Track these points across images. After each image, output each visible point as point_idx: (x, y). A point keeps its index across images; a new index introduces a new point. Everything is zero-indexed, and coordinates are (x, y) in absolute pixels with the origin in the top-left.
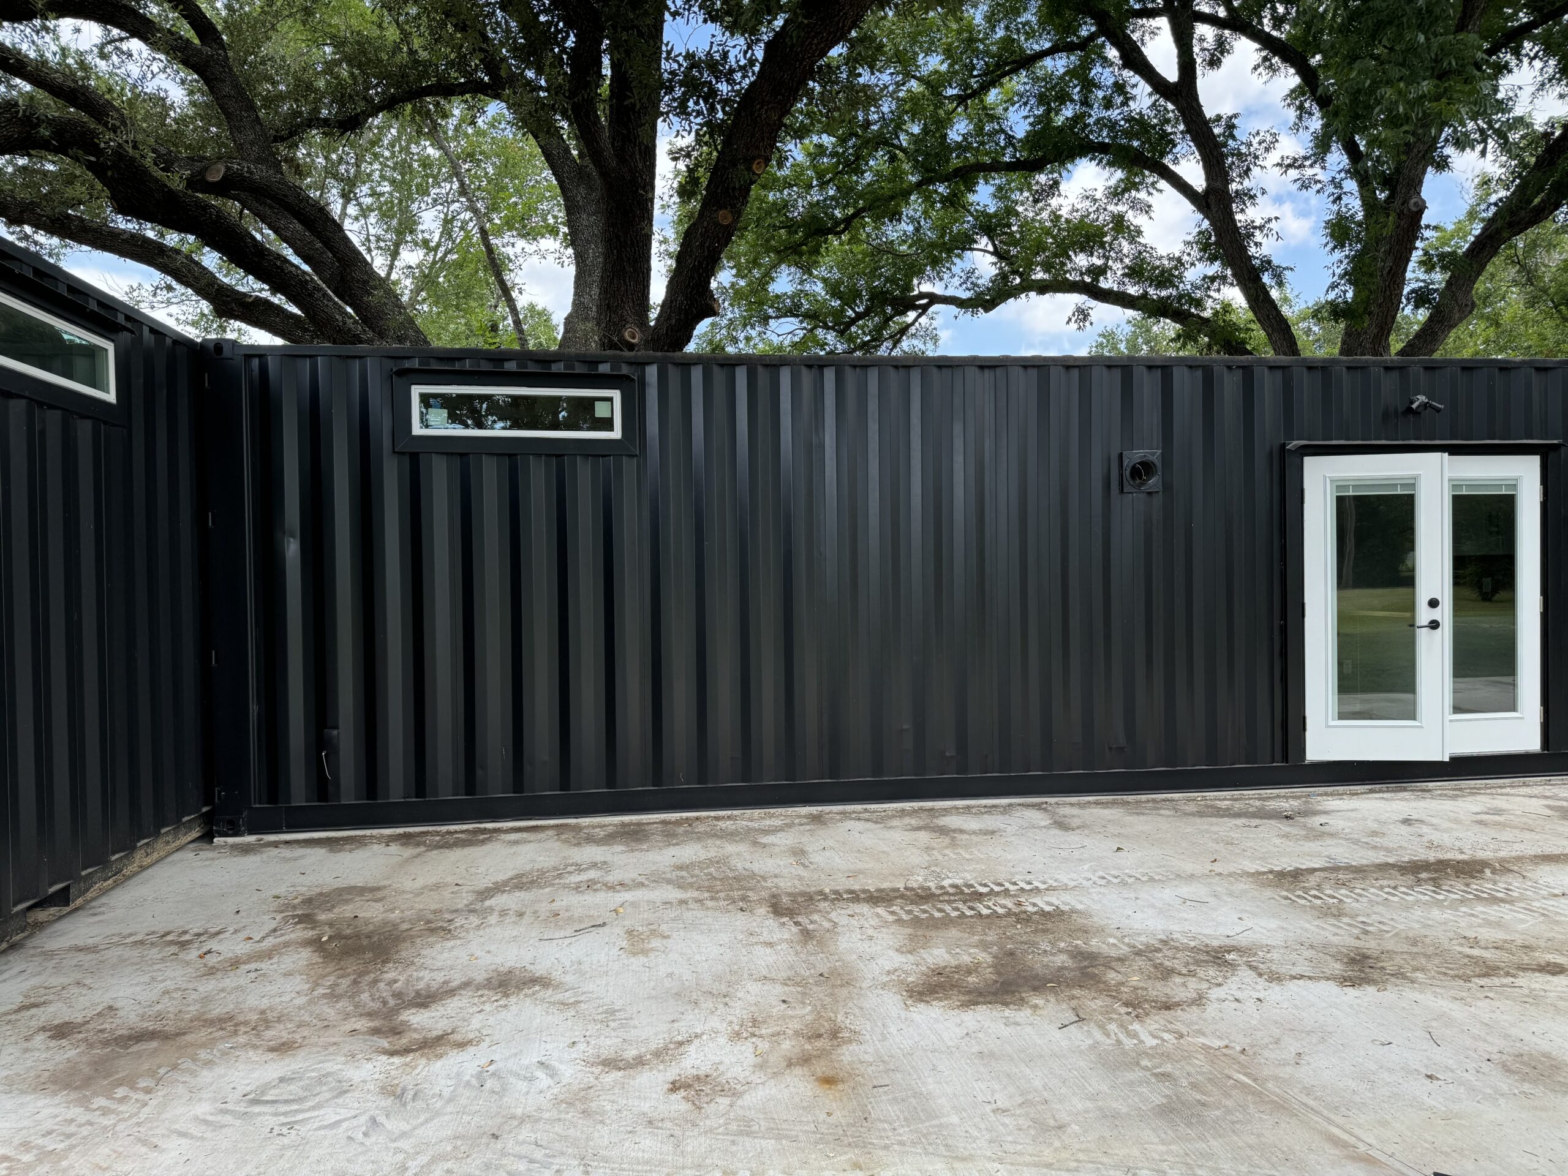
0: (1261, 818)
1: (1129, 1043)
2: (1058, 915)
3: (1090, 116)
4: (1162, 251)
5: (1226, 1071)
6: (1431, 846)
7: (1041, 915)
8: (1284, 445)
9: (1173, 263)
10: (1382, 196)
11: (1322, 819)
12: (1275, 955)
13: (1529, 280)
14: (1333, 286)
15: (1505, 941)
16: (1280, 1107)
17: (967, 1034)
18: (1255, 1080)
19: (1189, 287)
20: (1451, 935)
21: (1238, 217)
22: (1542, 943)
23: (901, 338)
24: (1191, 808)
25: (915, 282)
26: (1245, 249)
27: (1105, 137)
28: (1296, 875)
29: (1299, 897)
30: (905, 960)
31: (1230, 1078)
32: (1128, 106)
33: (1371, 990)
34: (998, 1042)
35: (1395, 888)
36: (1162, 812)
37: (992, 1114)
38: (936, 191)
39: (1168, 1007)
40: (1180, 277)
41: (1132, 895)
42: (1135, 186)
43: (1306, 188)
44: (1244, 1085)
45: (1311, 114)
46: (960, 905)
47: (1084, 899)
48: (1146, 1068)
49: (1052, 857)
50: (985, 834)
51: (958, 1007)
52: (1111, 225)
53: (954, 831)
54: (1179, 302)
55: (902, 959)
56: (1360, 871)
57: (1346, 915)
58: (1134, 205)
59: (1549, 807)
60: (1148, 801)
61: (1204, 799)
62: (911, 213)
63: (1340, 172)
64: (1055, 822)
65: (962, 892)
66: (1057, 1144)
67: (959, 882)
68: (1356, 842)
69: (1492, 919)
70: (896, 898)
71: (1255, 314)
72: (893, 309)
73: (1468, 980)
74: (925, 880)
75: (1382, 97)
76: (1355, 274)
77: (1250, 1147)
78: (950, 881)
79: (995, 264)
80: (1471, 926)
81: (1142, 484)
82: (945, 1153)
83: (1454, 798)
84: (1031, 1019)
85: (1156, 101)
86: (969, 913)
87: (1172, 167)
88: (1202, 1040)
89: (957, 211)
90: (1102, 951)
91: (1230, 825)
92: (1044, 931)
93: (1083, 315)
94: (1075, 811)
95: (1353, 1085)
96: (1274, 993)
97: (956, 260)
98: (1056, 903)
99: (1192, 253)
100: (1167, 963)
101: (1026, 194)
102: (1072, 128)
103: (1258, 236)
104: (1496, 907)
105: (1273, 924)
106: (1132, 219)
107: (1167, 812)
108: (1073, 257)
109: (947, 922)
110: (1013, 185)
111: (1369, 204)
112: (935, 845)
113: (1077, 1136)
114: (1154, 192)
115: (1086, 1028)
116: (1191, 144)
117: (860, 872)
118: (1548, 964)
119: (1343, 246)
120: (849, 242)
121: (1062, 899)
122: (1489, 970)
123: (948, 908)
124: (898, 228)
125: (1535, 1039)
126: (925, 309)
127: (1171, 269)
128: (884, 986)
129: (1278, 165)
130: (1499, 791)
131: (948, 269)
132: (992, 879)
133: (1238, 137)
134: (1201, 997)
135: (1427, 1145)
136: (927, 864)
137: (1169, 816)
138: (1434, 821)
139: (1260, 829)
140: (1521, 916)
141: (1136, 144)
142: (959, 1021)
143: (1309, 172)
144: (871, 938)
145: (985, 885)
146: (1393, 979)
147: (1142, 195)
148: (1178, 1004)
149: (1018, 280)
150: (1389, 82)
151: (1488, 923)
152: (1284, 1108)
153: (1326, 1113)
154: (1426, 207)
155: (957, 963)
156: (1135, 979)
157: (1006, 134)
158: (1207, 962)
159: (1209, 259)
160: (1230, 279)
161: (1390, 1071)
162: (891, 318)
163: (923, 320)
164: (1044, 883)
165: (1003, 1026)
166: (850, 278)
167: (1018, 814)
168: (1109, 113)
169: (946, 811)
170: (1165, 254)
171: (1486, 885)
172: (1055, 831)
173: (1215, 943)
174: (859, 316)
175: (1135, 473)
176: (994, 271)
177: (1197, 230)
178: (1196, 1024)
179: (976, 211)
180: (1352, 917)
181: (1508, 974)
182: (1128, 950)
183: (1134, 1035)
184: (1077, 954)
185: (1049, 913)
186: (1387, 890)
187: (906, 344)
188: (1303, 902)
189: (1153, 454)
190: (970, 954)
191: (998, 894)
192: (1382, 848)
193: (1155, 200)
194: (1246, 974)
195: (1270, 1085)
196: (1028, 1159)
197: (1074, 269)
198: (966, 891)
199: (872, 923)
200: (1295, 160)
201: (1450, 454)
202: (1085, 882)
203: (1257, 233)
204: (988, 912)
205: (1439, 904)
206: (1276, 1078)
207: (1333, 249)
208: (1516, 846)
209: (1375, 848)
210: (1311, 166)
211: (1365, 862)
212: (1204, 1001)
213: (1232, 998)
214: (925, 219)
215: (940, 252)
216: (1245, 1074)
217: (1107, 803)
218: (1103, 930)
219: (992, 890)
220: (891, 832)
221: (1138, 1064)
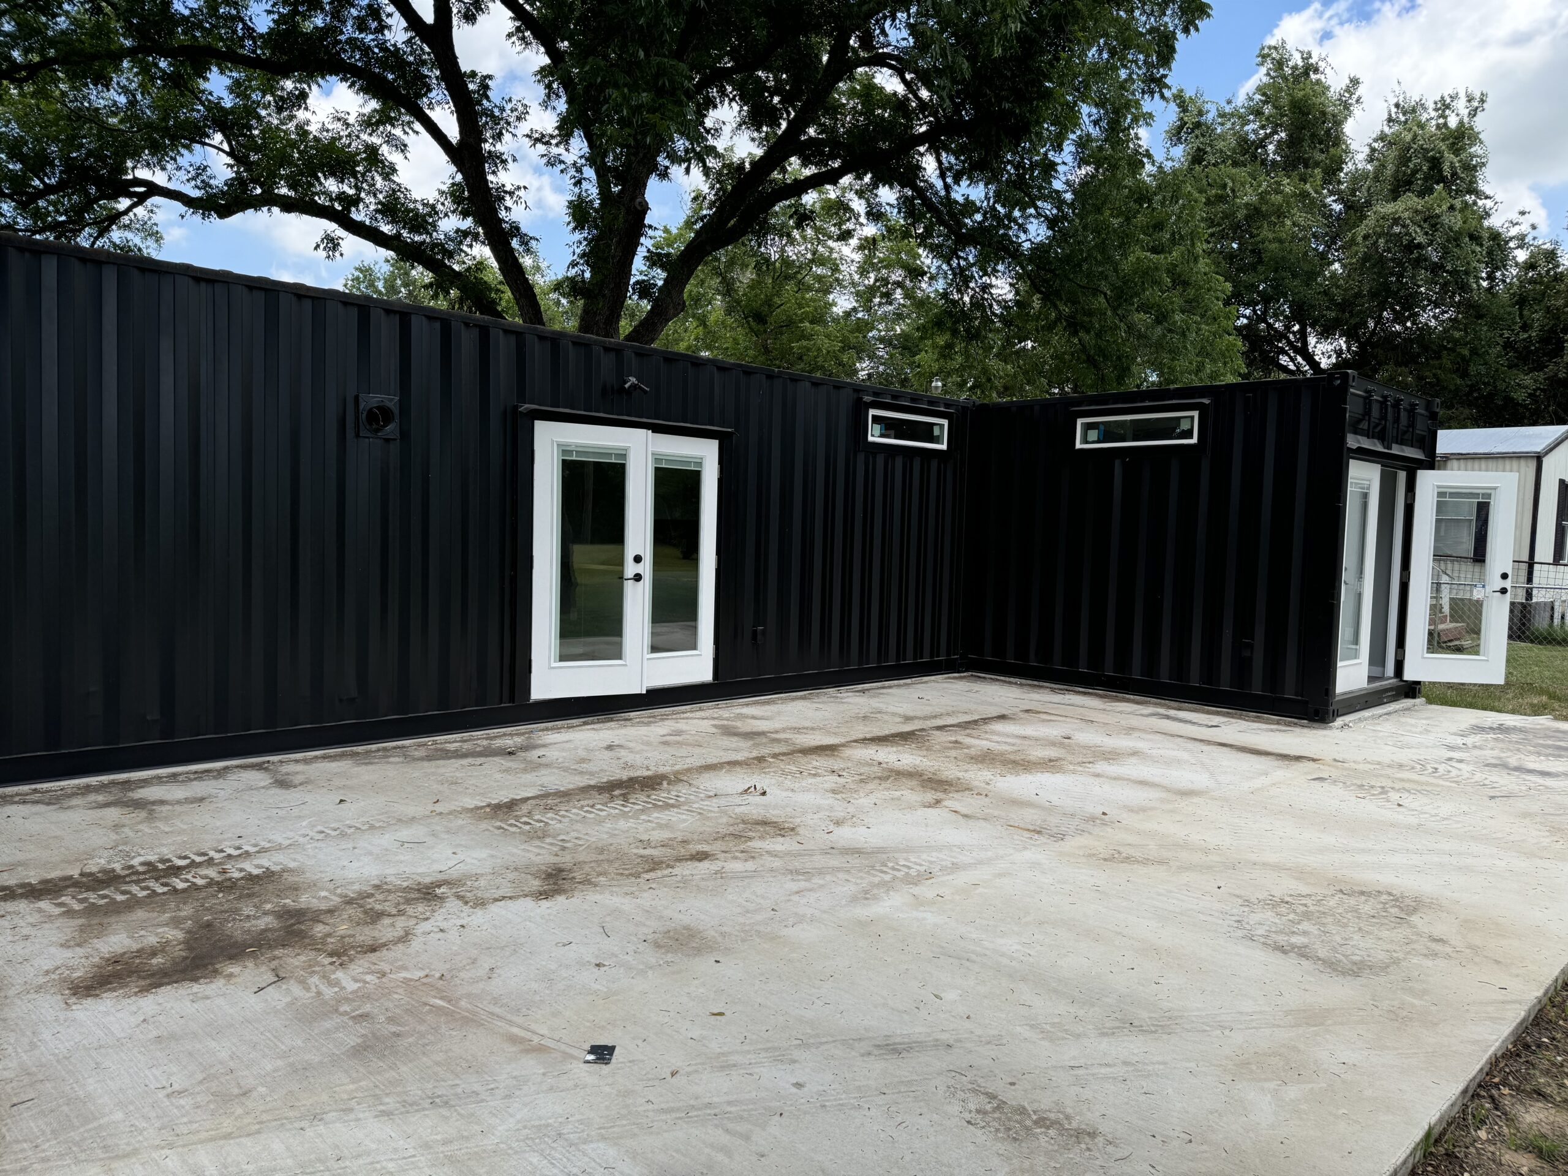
0: (486, 756)
1: (329, 992)
2: (269, 875)
3: (342, 33)
4: (417, 193)
5: (424, 999)
6: (626, 766)
7: (247, 879)
8: (516, 407)
9: (429, 209)
10: (616, 189)
11: (540, 752)
12: (482, 883)
13: (728, 291)
14: (573, 264)
15: (670, 839)
16: (469, 1021)
17: (145, 1020)
18: (449, 1002)
19: (442, 237)
20: (631, 840)
21: (490, 177)
22: (696, 837)
23: (110, 226)
24: (421, 753)
25: (129, 164)
26: (495, 212)
27: (356, 58)
28: (511, 806)
29: (511, 825)
30: (70, 955)
31: (426, 1004)
32: (383, 34)
33: (561, 899)
34: (182, 1021)
35: (593, 806)
36: (392, 759)
37: (165, 1100)
38: (156, 65)
39: (373, 949)
40: (434, 226)
41: (350, 846)
42: (391, 121)
43: (552, 165)
44: (439, 1008)
45: (558, 96)
46: (152, 884)
47: (298, 857)
48: (346, 1013)
49: (269, 817)
50: (192, 803)
51: (136, 994)
52: (364, 155)
53: (154, 803)
54: (432, 250)
55: (68, 953)
56: (565, 795)
57: (549, 836)
58: (390, 139)
59: (715, 726)
60: (378, 750)
61: (435, 743)
62: (124, 82)
63: (581, 157)
64: (276, 781)
65: (155, 869)
66: (239, 1111)
67: (152, 858)
68: (566, 770)
69: (663, 822)
70: (68, 887)
71: (504, 276)
72: (98, 189)
73: (637, 876)
74: (109, 862)
75: (610, 96)
76: (593, 255)
77: (438, 1064)
78: (141, 859)
79: (232, 166)
80: (647, 830)
81: (377, 430)
82: (102, 1156)
83: (648, 724)
84: (224, 989)
85: (412, 38)
86: (160, 890)
87: (428, 112)
88: (404, 974)
89: (182, 95)
90: (311, 906)
91: (456, 765)
92: (249, 896)
93: (331, 244)
94: (300, 767)
95: (534, 986)
96: (478, 917)
97: (183, 151)
98: (267, 865)
99: (446, 203)
100: (378, 907)
101: (269, 98)
102: (322, 39)
103: (509, 202)
104: (667, 812)
105: (483, 853)
106: (386, 154)
107: (397, 759)
108: (322, 180)
109: (134, 903)
110: (254, 83)
111: (604, 192)
112: (127, 822)
113: (263, 1097)
114: (410, 132)
115: (284, 987)
116: (446, 92)
117: (20, 864)
118: (698, 853)
119: (583, 228)
120: (33, 95)
121: (274, 860)
122: (655, 865)
123: (135, 889)
124: (105, 94)
125: (681, 916)
126: (141, 199)
127: (425, 215)
128: (39, 989)
129: (527, 136)
130: (682, 716)
131: (172, 158)
132: (194, 850)
133: (492, 98)
134: (407, 934)
135: (588, 1024)
136: (113, 844)
137: (398, 763)
138: (631, 745)
139: (485, 766)
140: (684, 817)
141: (390, 77)
142: (134, 1009)
143: (555, 151)
144: (26, 938)
145: (185, 857)
146: (580, 886)
147: (398, 132)
148: (384, 945)
149: (259, 191)
150: (616, 86)
151: (661, 826)
152: (473, 1020)
153: (509, 1017)
154: (648, 208)
155: (139, 946)
156: (343, 929)
157: (245, 24)
158: (418, 899)
159: (461, 213)
160: (482, 237)
161: (568, 967)
162: (96, 200)
163: (140, 211)
164: (255, 845)
165: (188, 1004)
166: (37, 140)
167: (235, 777)
168: (362, 36)
169: (145, 782)
170: (419, 199)
171: (661, 795)
172: (278, 791)
173: (427, 880)
174: (49, 189)
175: (372, 416)
176: (230, 174)
177: (451, 181)
178: (401, 960)
179: (209, 101)
180: (554, 837)
181: (668, 866)
182: (339, 900)
183: (337, 983)
184: (285, 914)
185: (257, 876)
186: (586, 809)
187: (116, 235)
188: (513, 829)
189: (392, 401)
190: (157, 934)
191: (199, 865)
192: (586, 773)
193: (410, 139)
194: (453, 904)
195: (463, 1003)
196: (204, 1135)
197: (324, 193)
198: (161, 866)
199: (31, 920)
200: (543, 136)
201: (653, 432)
202: (301, 840)
203: (507, 197)
204: (186, 885)
205: (624, 815)
206: (469, 995)
207: (574, 229)
208: (688, 760)
209: (581, 773)
210: (557, 145)
211: (571, 786)
212: (410, 937)
213: (437, 930)
214: (143, 94)
215: (163, 137)
216: (441, 998)
217: (335, 756)
218: (315, 885)
219: (193, 861)
220: (69, 813)
221: (337, 1010)
